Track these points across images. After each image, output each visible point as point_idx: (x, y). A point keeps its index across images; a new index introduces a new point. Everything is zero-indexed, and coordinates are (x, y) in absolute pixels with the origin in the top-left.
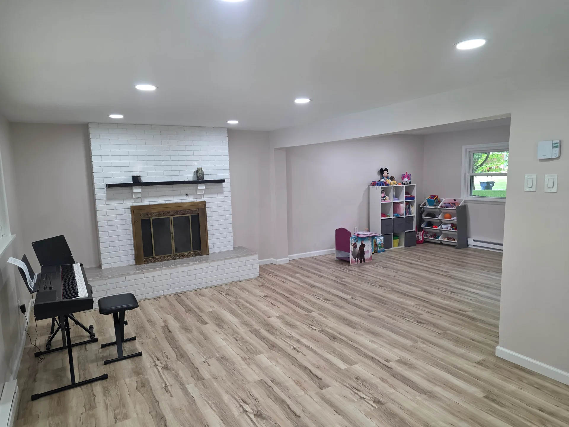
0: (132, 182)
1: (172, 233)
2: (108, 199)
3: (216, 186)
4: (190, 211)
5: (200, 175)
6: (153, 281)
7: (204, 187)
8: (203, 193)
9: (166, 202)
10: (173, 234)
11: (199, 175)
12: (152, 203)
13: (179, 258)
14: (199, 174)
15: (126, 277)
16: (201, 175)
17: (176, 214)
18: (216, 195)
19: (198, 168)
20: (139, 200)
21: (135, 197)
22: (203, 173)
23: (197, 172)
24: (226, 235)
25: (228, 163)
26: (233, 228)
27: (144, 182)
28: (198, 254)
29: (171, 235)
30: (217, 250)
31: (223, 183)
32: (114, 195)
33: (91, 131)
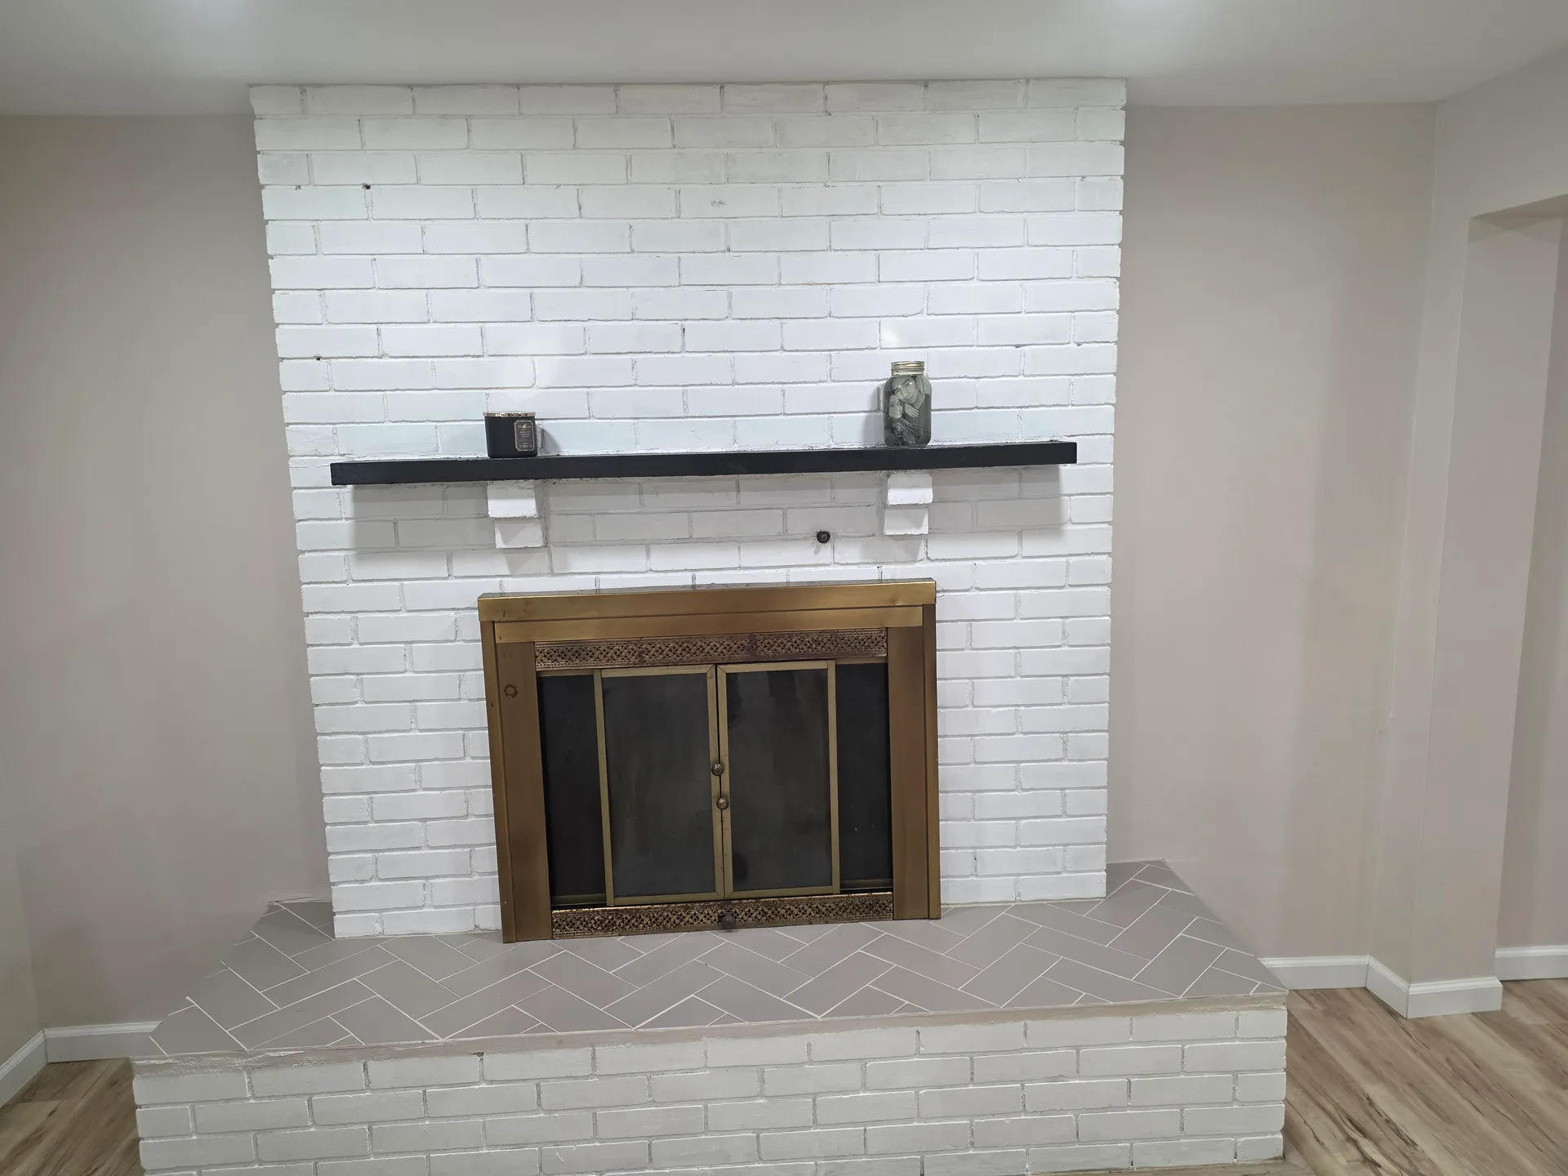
0: (484, 454)
1: (719, 773)
2: (367, 549)
3: (1016, 486)
4: (831, 642)
5: (904, 415)
6: (539, 1104)
7: (925, 495)
8: (925, 530)
9: (694, 578)
10: (726, 776)
11: (897, 414)
12: (610, 583)
13: (758, 924)
14: (902, 403)
15: (371, 1064)
16: (911, 412)
17: (744, 655)
18: (1009, 546)
19: (895, 367)
20: (539, 562)
21: (505, 541)
22: (928, 398)
23: (890, 390)
24: (1064, 803)
25: (1113, 333)
26: (1111, 761)
27: (568, 451)
28: (873, 911)
29: (715, 779)
30: (994, 890)
31: (1065, 469)
32: (395, 523)
33: (265, 137)
